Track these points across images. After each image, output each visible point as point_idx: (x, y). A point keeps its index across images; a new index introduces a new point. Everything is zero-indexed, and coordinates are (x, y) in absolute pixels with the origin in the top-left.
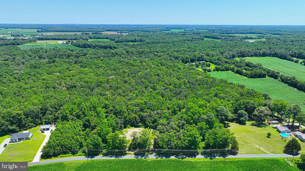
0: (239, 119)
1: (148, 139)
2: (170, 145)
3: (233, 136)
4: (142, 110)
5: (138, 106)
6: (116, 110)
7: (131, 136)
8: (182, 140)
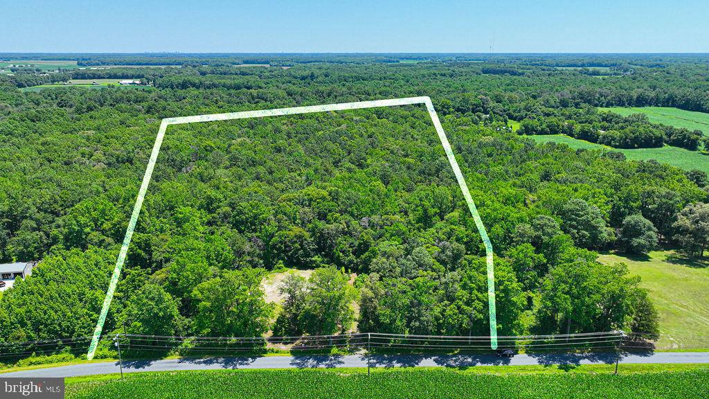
0: (628, 242)
1: (340, 298)
2: (417, 319)
3: (639, 287)
4: (322, 216)
5: (310, 205)
6: (240, 213)
7: (282, 290)
8: (461, 303)
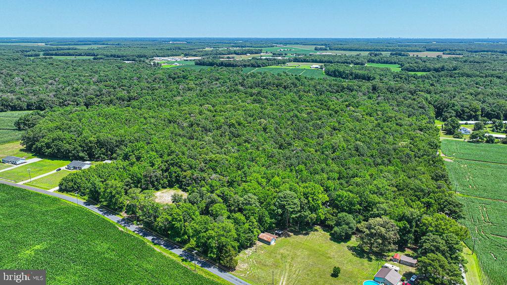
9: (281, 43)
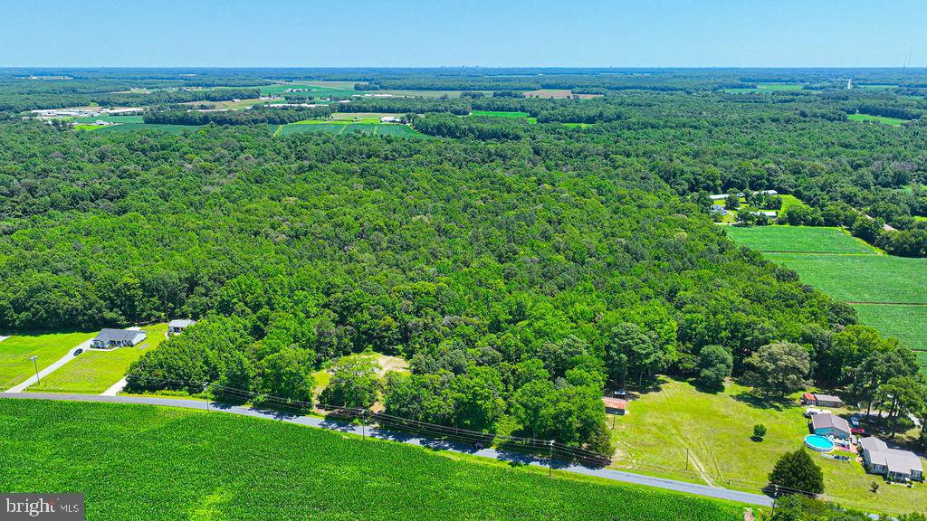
0: (698, 372)
5: (414, 298)
9: (278, 78)
